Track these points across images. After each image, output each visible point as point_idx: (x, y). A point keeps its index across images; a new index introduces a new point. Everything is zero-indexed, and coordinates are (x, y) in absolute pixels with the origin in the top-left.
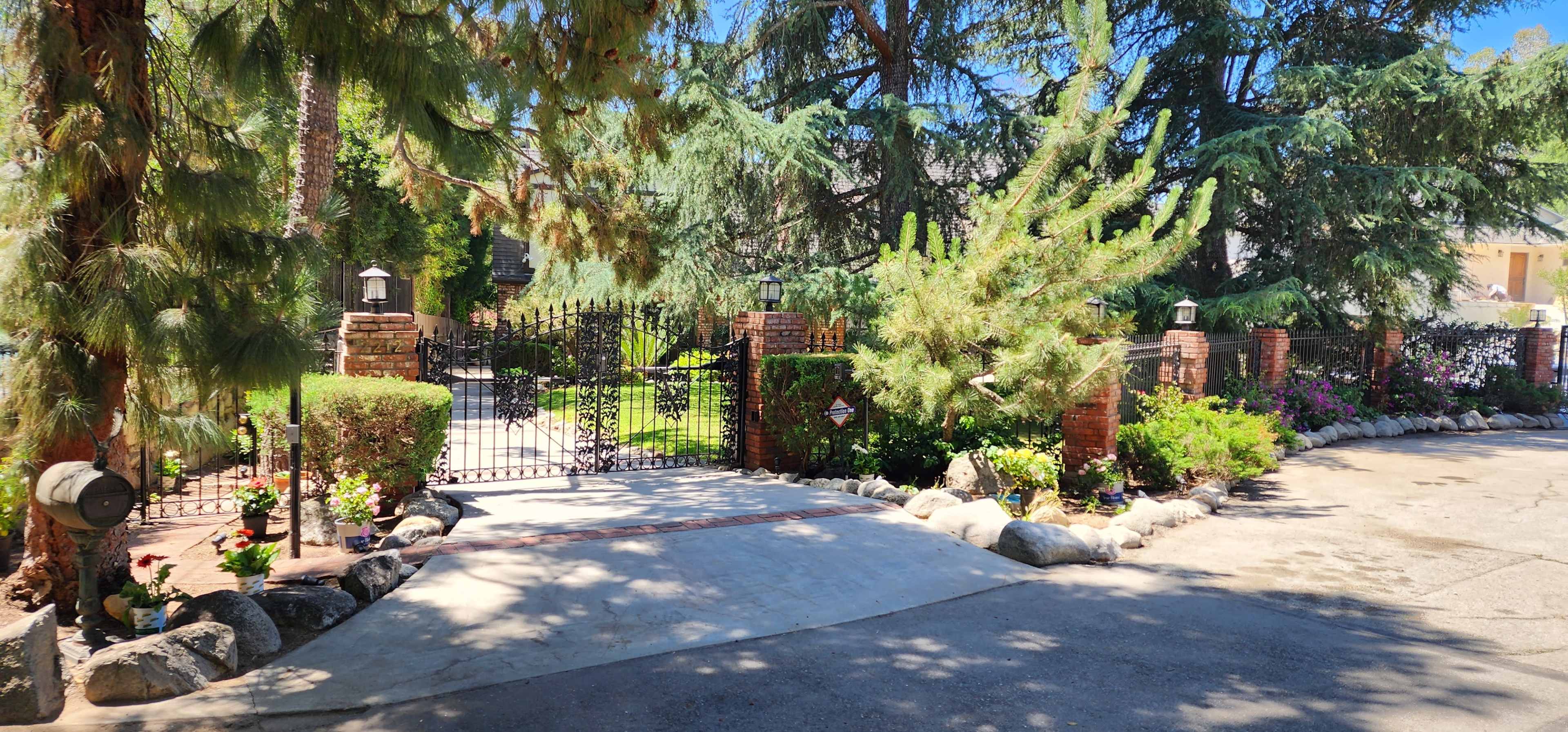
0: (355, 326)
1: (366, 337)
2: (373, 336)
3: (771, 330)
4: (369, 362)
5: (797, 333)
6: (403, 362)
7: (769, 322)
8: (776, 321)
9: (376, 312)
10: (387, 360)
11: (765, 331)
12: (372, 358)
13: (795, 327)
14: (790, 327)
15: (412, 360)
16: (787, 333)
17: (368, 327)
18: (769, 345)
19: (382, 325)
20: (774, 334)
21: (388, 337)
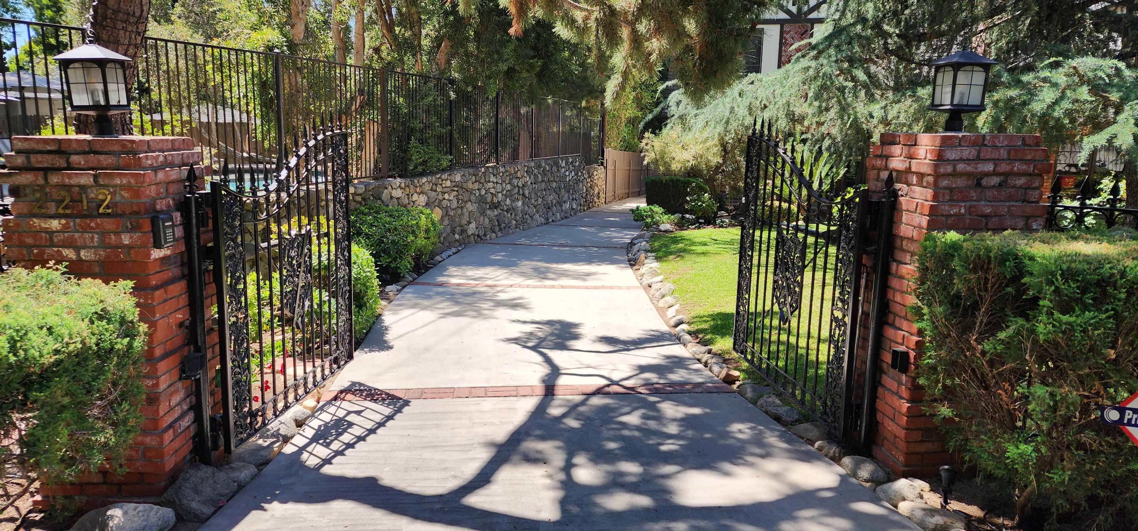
0: (20, 160)
1: (41, 181)
2: (54, 179)
3: (955, 174)
4: (51, 233)
5: (1021, 181)
6: (117, 233)
7: (951, 155)
8: (968, 152)
9: (101, 132)
10: (85, 229)
11: (938, 176)
12: (55, 224)
13: (1017, 166)
14: (1004, 167)
15: (135, 228)
16: (995, 180)
17: (46, 161)
18: (945, 208)
19: (74, 158)
20: (960, 182)
21: (83, 181)
